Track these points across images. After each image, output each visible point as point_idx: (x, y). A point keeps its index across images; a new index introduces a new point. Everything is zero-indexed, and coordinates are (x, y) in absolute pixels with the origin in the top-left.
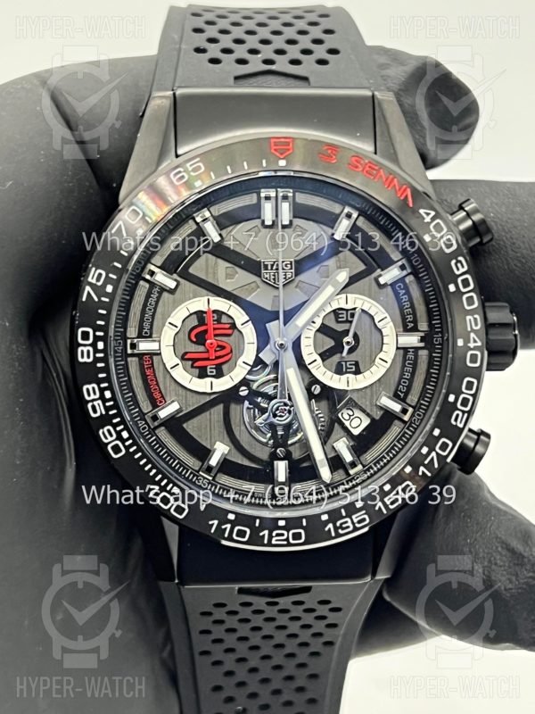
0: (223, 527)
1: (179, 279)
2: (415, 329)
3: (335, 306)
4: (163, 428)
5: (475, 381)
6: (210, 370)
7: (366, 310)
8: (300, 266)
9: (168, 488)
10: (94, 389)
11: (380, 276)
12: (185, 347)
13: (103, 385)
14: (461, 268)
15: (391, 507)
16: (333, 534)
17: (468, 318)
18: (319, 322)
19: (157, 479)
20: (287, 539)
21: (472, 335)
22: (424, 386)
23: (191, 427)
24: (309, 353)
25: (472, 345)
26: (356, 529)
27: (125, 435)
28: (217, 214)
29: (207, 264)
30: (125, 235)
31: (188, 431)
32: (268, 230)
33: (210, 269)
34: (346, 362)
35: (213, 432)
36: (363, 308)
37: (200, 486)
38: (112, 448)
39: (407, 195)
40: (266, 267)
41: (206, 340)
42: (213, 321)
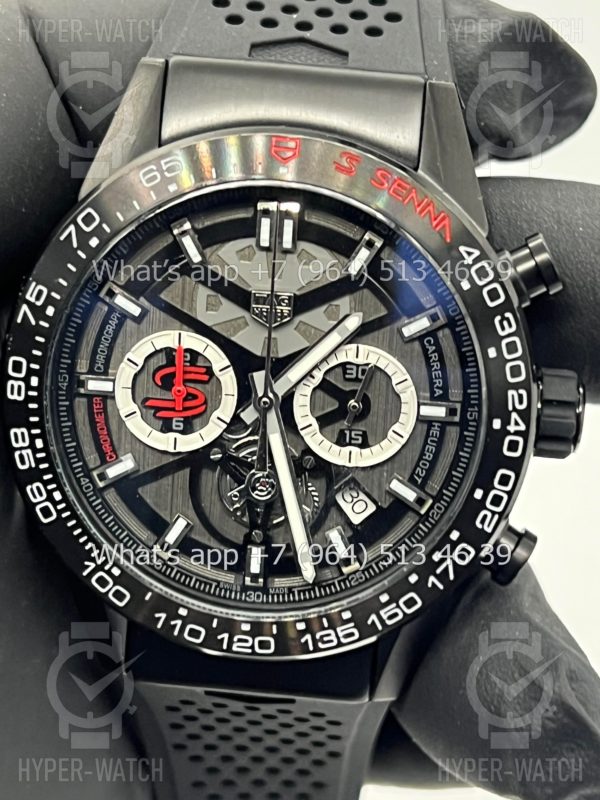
0: (173, 623)
1: (146, 304)
2: (444, 398)
3: (341, 358)
4: (112, 490)
5: (512, 475)
6: (177, 423)
7: (383, 368)
8: (304, 302)
10: (23, 434)
11: (405, 325)
12: (148, 392)
13: (34, 432)
14: (507, 328)
15: (389, 622)
16: (311, 648)
17: (511, 393)
18: (319, 375)
20: (252, 647)
21: (514, 416)
22: (450, 472)
23: (147, 493)
24: (303, 414)
25: (512, 428)
26: (340, 644)
27: (57, 496)
28: (201, 226)
29: (184, 289)
30: (75, 245)
31: (144, 496)
32: (264, 253)
33: (187, 297)
34: (351, 431)
35: (175, 500)
36: (378, 365)
37: (152, 567)
38: (41, 509)
39: (444, 226)
40: (258, 300)
41: (173, 385)
42: (185, 362)
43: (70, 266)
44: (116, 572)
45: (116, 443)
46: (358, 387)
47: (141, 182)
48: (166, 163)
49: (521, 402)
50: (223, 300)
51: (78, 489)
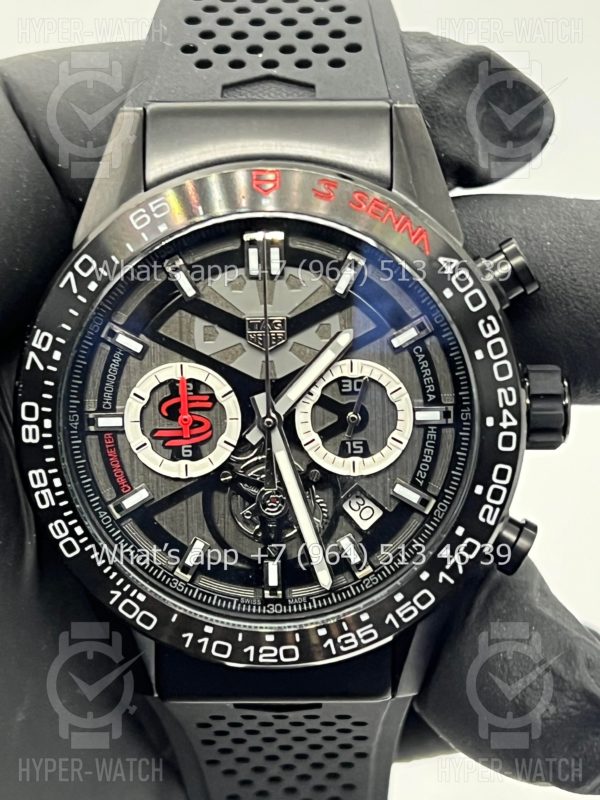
0: (200, 641)
1: (147, 340)
2: (437, 402)
3: (337, 373)
4: (130, 520)
5: (509, 468)
6: (186, 451)
7: (376, 379)
8: (297, 324)
9: (132, 594)
10: (41, 475)
11: (394, 337)
12: (155, 424)
13: (51, 471)
14: (491, 330)
15: (406, 620)
16: (334, 652)
17: (500, 391)
18: (317, 392)
19: (118, 583)
20: (278, 657)
21: (506, 413)
22: (449, 472)
23: (163, 519)
24: (305, 430)
25: (504, 424)
26: (361, 646)
27: (79, 531)
28: (192, 262)
29: (181, 323)
30: (75, 291)
31: (160, 523)
32: (254, 282)
33: (185, 330)
34: (352, 442)
35: (190, 524)
36: (372, 377)
37: (175, 590)
38: (65, 545)
39: (422, 241)
40: (252, 327)
41: (179, 415)
42: (189, 391)
43: (72, 311)
44: (141, 597)
45: (129, 475)
46: (354, 399)
47: (132, 225)
48: (154, 205)
49: (511, 399)
50: (220, 330)
51: (97, 522)
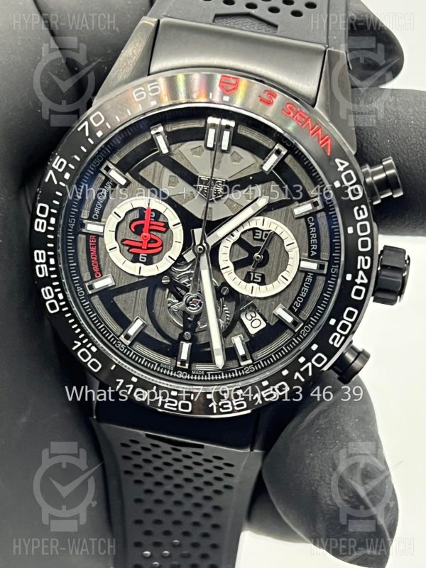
1: (130, 178)
2: (317, 257)
3: (253, 224)
4: (97, 296)
5: (356, 312)
6: (142, 257)
7: (279, 233)
9: (88, 346)
10: (42, 254)
11: (296, 207)
12: (126, 235)
13: (50, 253)
14: (362, 214)
15: (267, 400)
16: (215, 411)
17: (360, 258)
18: (237, 235)
19: (81, 337)
20: (177, 407)
21: (361, 273)
22: (316, 306)
23: (120, 300)
24: (224, 259)
25: (358, 281)
26: (233, 411)
27: (61, 296)
28: (169, 130)
29: (155, 170)
30: (87, 134)
31: (117, 302)
32: (209, 152)
33: (157, 175)
34: (254, 273)
35: (136, 308)
36: (276, 232)
37: (118, 349)
38: (50, 304)
39: (327, 144)
40: (202, 182)
41: (142, 232)
42: (151, 218)
43: (82, 148)
44: (94, 349)
45: (102, 266)
46: (262, 245)
47: (133, 97)
48: (151, 87)
49: (366, 264)
50: (180, 180)
51: (75, 294)
